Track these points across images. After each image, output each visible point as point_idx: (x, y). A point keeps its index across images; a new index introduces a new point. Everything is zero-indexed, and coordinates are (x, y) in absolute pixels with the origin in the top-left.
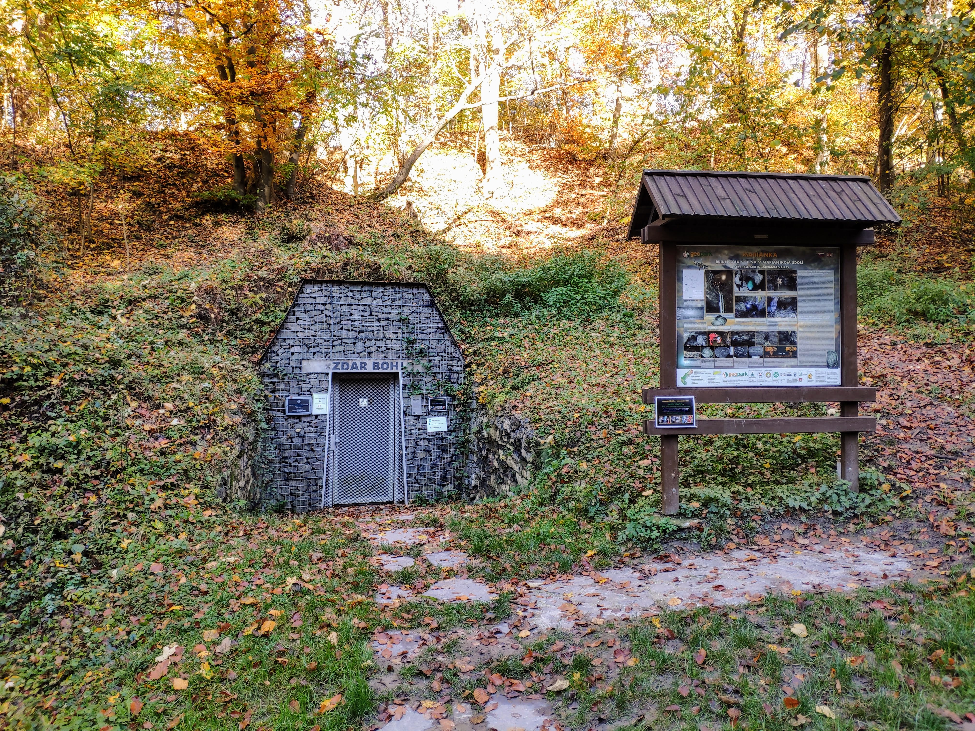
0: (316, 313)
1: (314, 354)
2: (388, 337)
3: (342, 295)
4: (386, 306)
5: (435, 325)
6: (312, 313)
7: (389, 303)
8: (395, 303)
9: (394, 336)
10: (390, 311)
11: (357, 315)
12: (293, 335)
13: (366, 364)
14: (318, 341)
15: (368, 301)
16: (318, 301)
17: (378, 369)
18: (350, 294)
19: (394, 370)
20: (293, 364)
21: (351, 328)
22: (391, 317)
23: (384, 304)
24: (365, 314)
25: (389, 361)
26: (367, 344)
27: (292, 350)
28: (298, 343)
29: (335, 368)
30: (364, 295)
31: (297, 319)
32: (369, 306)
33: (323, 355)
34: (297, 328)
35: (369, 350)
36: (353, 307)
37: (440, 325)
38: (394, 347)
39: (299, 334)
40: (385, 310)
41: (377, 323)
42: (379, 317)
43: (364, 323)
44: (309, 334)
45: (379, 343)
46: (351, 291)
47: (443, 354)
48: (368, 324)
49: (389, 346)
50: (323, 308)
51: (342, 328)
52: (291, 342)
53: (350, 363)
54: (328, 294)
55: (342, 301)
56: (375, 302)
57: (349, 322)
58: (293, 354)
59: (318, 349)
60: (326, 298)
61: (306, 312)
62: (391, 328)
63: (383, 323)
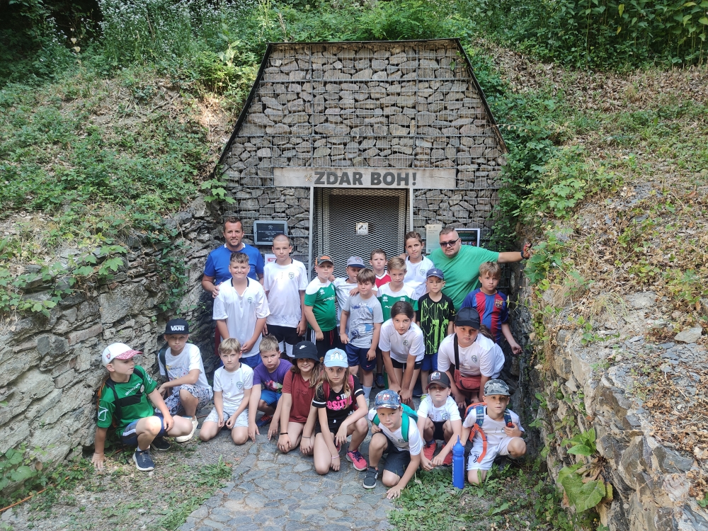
0: (290, 97)
1: (289, 159)
2: (395, 133)
3: (326, 67)
4: (392, 83)
5: (472, 111)
6: (283, 98)
7: (397, 77)
8: (406, 78)
9: (404, 132)
10: (399, 90)
11: (348, 100)
12: (259, 133)
13: (361, 175)
14: (294, 140)
15: (365, 75)
16: (292, 78)
17: (379, 183)
18: (339, 65)
19: (403, 186)
20: (261, 174)
21: (339, 119)
22: (401, 101)
23: (390, 80)
24: (361, 97)
25: (395, 172)
26: (365, 145)
27: (261, 153)
28: (266, 144)
29: (318, 181)
30: (359, 65)
31: (265, 107)
32: (366, 83)
33: (301, 162)
34: (265, 121)
35: (365, 155)
36: (344, 86)
37: (479, 111)
38: (403, 149)
39: (269, 130)
40: (391, 89)
41: (379, 112)
42: (382, 101)
43: (358, 112)
44: (281, 130)
45: (380, 144)
46: (340, 60)
47: (481, 160)
48: (364, 112)
49: (396, 148)
50: (298, 88)
51: (326, 121)
52: (257, 141)
53: (339, 174)
54: (306, 66)
55: (327, 77)
56: (376, 77)
57: (337, 110)
58: (260, 159)
59: (294, 152)
60: (303, 73)
61: (276, 96)
62: (400, 118)
63: (388, 111)
